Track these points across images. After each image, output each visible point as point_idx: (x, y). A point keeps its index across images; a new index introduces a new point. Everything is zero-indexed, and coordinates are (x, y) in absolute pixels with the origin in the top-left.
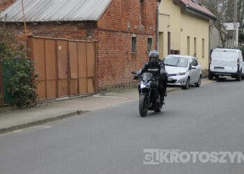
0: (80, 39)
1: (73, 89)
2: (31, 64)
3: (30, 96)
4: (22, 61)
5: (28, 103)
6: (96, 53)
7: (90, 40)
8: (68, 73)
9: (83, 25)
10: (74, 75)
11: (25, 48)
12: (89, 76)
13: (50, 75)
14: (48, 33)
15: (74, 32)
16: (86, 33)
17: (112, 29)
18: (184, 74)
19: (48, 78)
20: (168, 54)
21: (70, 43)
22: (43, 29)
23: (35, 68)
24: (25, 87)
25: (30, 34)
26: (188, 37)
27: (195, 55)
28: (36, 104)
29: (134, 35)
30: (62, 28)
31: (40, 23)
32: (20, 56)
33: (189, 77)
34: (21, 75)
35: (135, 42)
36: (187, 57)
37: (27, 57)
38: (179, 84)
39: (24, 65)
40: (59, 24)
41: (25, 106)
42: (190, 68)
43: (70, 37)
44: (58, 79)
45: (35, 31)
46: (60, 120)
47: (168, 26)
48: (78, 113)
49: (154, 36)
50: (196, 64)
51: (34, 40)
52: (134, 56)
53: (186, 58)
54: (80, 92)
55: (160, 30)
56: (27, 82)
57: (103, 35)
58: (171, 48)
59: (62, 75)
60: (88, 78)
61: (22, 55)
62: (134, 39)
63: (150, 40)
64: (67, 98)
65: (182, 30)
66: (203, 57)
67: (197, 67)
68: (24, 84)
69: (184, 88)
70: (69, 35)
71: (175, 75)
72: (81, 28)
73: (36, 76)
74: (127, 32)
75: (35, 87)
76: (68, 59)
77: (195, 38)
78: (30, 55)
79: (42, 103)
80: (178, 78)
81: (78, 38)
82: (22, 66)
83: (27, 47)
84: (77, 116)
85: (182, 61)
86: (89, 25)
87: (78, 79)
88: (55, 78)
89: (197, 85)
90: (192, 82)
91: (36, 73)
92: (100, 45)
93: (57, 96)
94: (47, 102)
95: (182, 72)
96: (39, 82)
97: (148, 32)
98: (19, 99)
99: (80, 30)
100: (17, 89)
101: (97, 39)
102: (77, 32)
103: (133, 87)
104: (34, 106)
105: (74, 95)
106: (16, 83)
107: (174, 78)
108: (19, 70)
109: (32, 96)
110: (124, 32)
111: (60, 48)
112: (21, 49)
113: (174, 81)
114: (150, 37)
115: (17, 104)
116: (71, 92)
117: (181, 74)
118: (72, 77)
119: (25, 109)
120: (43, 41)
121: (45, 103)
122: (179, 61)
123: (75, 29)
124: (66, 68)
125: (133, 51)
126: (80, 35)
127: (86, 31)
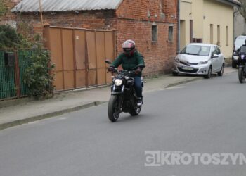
0: (99, 28)
1: (92, 79)
2: (47, 54)
3: (47, 87)
4: (38, 51)
5: (45, 94)
6: (115, 42)
7: (109, 29)
8: (86, 62)
9: (101, 13)
10: (92, 66)
11: (42, 38)
13: (68, 65)
14: (66, 23)
15: (92, 22)
16: (104, 22)
17: (131, 17)
18: (206, 62)
19: (65, 69)
20: (190, 42)
21: (88, 33)
22: (61, 18)
23: (52, 58)
24: (42, 78)
25: (47, 24)
26: (211, 25)
27: (218, 43)
28: (53, 95)
29: (154, 24)
30: (80, 18)
31: (58, 13)
32: (37, 47)
33: (211, 66)
34: (37, 66)
35: (156, 31)
36: (210, 45)
37: (43, 48)
38: (201, 73)
40: (77, 14)
41: (42, 97)
42: (212, 58)
43: (88, 26)
44: (75, 70)
45: (53, 21)
46: (76, 111)
47: (190, 14)
48: (95, 104)
49: (175, 24)
50: (219, 53)
51: (50, 30)
52: (154, 45)
53: (208, 46)
54: (98, 82)
55: (181, 18)
56: (44, 73)
57: (121, 24)
58: (194, 37)
59: (80, 65)
61: (39, 45)
62: (154, 27)
63: (170, 28)
64: (86, 89)
65: (204, 18)
66: (227, 45)
67: (219, 55)
68: (41, 75)
69: (206, 77)
70: (87, 24)
71: (196, 64)
72: (99, 18)
73: (53, 67)
74: (147, 21)
75: (52, 79)
76: (86, 48)
77: (218, 26)
78: (46, 45)
79: (59, 94)
80: (199, 67)
81: (96, 27)
82: (38, 57)
83: (44, 37)
84: (94, 107)
85: (204, 50)
86: (108, 14)
87: (96, 70)
88: (72, 68)
89: (220, 74)
90: (214, 70)
91: (52, 64)
92: (118, 34)
93: (75, 87)
94: (65, 92)
95: (204, 61)
96: (57, 72)
97: (169, 20)
98: (35, 90)
99: (98, 20)
100: (34, 80)
101: (115, 28)
102: (96, 22)
103: (153, 77)
104: (51, 97)
105: (92, 85)
106: (32, 74)
107: (195, 67)
108: (34, 61)
109: (49, 88)
110: (143, 21)
111: (77, 38)
112: (37, 39)
113: (195, 70)
114: (171, 25)
115: (34, 96)
116: (90, 83)
117: (203, 63)
118: (90, 68)
119: (41, 100)
120: (59, 30)
121: (62, 94)
122: (201, 49)
123: (93, 18)
124: (83, 58)
125: (153, 40)
126: (98, 24)
127: (104, 20)
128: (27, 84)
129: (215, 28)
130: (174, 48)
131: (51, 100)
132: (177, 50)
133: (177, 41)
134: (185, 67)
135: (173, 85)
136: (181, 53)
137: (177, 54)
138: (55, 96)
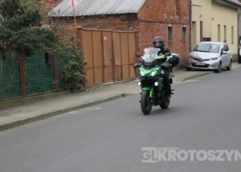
0: (122, 30)
1: (118, 74)
3: (81, 82)
4: (73, 51)
5: (79, 88)
6: (137, 42)
8: (113, 60)
9: (124, 17)
10: (118, 63)
12: (131, 63)
13: (97, 63)
14: (94, 26)
15: (116, 24)
16: (127, 24)
17: (150, 20)
18: (216, 59)
19: (95, 66)
20: (201, 41)
21: (115, 35)
22: (89, 22)
23: (84, 56)
24: (76, 74)
25: (80, 27)
26: (219, 25)
27: (225, 41)
28: (86, 88)
29: (170, 25)
30: (106, 21)
31: (87, 17)
32: (71, 47)
33: (221, 62)
34: (72, 63)
35: (171, 31)
36: (218, 43)
37: (77, 47)
38: (212, 68)
39: (75, 54)
40: (103, 17)
41: (76, 90)
42: (221, 54)
44: (104, 66)
47: (201, 16)
48: (123, 95)
49: (187, 25)
51: (83, 32)
52: (170, 44)
54: (123, 77)
55: (193, 20)
56: (78, 69)
57: (142, 26)
58: (204, 36)
59: (108, 62)
60: (130, 64)
61: (73, 46)
62: (170, 29)
63: (184, 29)
64: (113, 83)
65: (213, 19)
66: (232, 43)
67: (228, 52)
68: (76, 71)
69: (216, 71)
70: (112, 26)
71: (208, 60)
72: (123, 20)
73: (86, 64)
74: (164, 23)
75: (85, 74)
76: (113, 48)
77: (225, 26)
78: (80, 45)
79: (91, 87)
80: (210, 62)
81: (120, 29)
82: (73, 56)
83: (77, 38)
85: (214, 47)
86: (131, 17)
87: (121, 66)
88: (101, 65)
89: (228, 68)
90: (223, 66)
91: (85, 61)
92: (140, 35)
93: (104, 81)
94: (96, 86)
96: (88, 68)
97: (183, 21)
98: (70, 85)
99: (122, 22)
100: (70, 76)
102: (120, 24)
104: (84, 91)
106: (68, 70)
107: (207, 62)
109: (83, 82)
110: (161, 22)
111: (105, 38)
112: (72, 40)
113: (207, 66)
114: (185, 26)
115: (70, 89)
116: (116, 77)
117: (213, 59)
118: (116, 64)
119: (76, 93)
120: (90, 32)
121: (93, 88)
122: (211, 47)
123: (118, 21)
124: (111, 56)
125: (169, 39)
126: (122, 26)
127: (127, 22)
128: (64, 80)
129: (222, 28)
130: (188, 46)
131: (84, 93)
132: (190, 48)
133: (190, 40)
134: (198, 63)
135: (188, 79)
136: (194, 50)
137: (190, 51)
138: (87, 90)
